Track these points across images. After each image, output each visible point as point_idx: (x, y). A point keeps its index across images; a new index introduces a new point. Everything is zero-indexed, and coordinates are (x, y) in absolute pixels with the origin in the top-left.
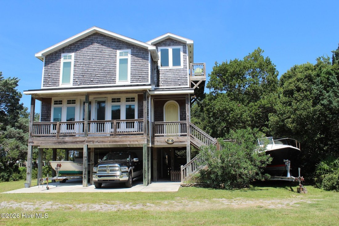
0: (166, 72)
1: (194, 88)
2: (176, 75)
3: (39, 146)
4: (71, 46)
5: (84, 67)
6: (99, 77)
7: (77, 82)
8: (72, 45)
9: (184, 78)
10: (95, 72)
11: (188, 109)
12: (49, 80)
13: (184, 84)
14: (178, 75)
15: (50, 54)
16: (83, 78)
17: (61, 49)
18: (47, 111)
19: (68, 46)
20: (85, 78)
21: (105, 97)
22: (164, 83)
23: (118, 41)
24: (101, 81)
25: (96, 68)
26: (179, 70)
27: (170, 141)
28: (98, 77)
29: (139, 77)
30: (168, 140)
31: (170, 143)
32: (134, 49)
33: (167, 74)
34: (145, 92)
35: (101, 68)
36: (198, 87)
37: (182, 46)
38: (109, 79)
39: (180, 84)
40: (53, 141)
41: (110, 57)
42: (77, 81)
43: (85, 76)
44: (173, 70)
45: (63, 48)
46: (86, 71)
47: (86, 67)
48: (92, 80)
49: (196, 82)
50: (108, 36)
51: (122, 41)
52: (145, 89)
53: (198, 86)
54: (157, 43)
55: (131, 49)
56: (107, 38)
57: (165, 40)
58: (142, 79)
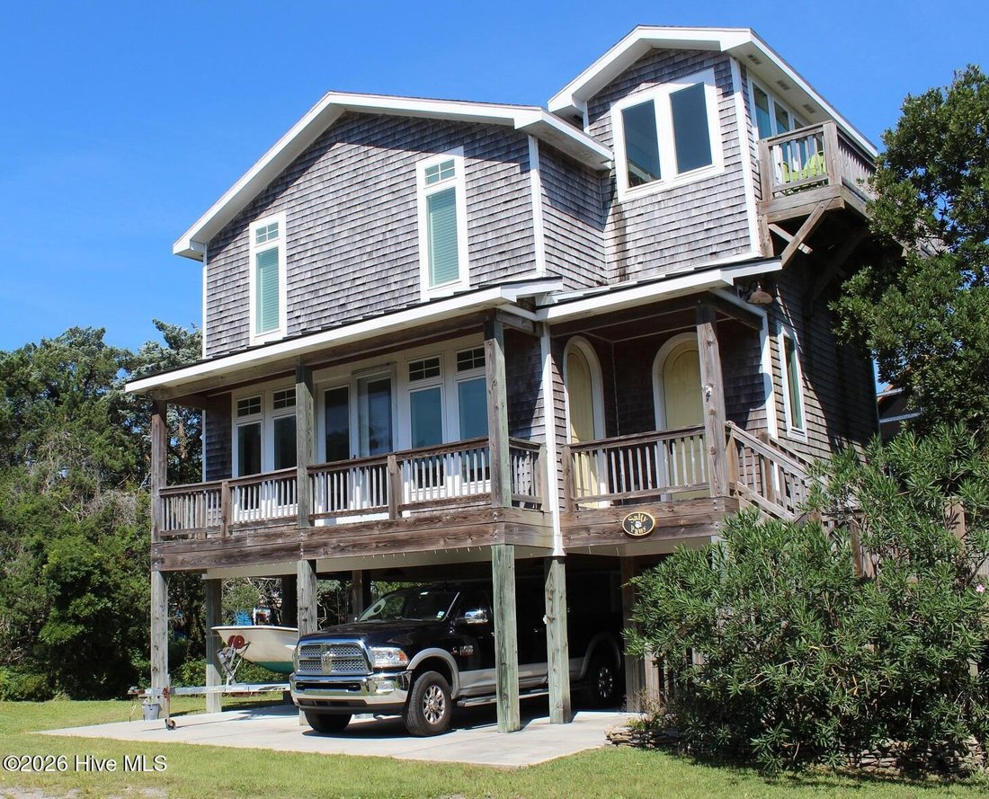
0: (650, 209)
1: (787, 254)
2: (694, 213)
3: (205, 571)
4: (274, 188)
5: (315, 259)
6: (366, 288)
7: (301, 320)
8: (277, 182)
9: (730, 220)
10: (351, 270)
11: (709, 363)
12: (220, 329)
13: (736, 244)
14: (705, 210)
15: (220, 234)
16: (315, 302)
17: (249, 205)
18: (222, 443)
19: (268, 190)
20: (324, 300)
21: (388, 364)
22: (649, 257)
23: (418, 125)
24: (371, 301)
25: (352, 254)
26: (709, 185)
27: (638, 525)
28: (361, 289)
29: (498, 258)
30: (628, 524)
31: (636, 534)
32: (473, 142)
33: (657, 214)
34: (487, 318)
35: (368, 249)
36: (806, 250)
37: (712, 71)
38: (398, 286)
39: (714, 249)
40: (213, 553)
41: (396, 195)
42: (297, 317)
43: (321, 293)
44: (679, 192)
45: (253, 201)
46: (324, 270)
47: (322, 257)
48: (342, 302)
49: (792, 225)
50: (384, 116)
51: (433, 120)
52: (488, 307)
53: (806, 242)
54: (607, 88)
55: (465, 145)
56: (381, 124)
57: (638, 62)
58: (514, 262)
